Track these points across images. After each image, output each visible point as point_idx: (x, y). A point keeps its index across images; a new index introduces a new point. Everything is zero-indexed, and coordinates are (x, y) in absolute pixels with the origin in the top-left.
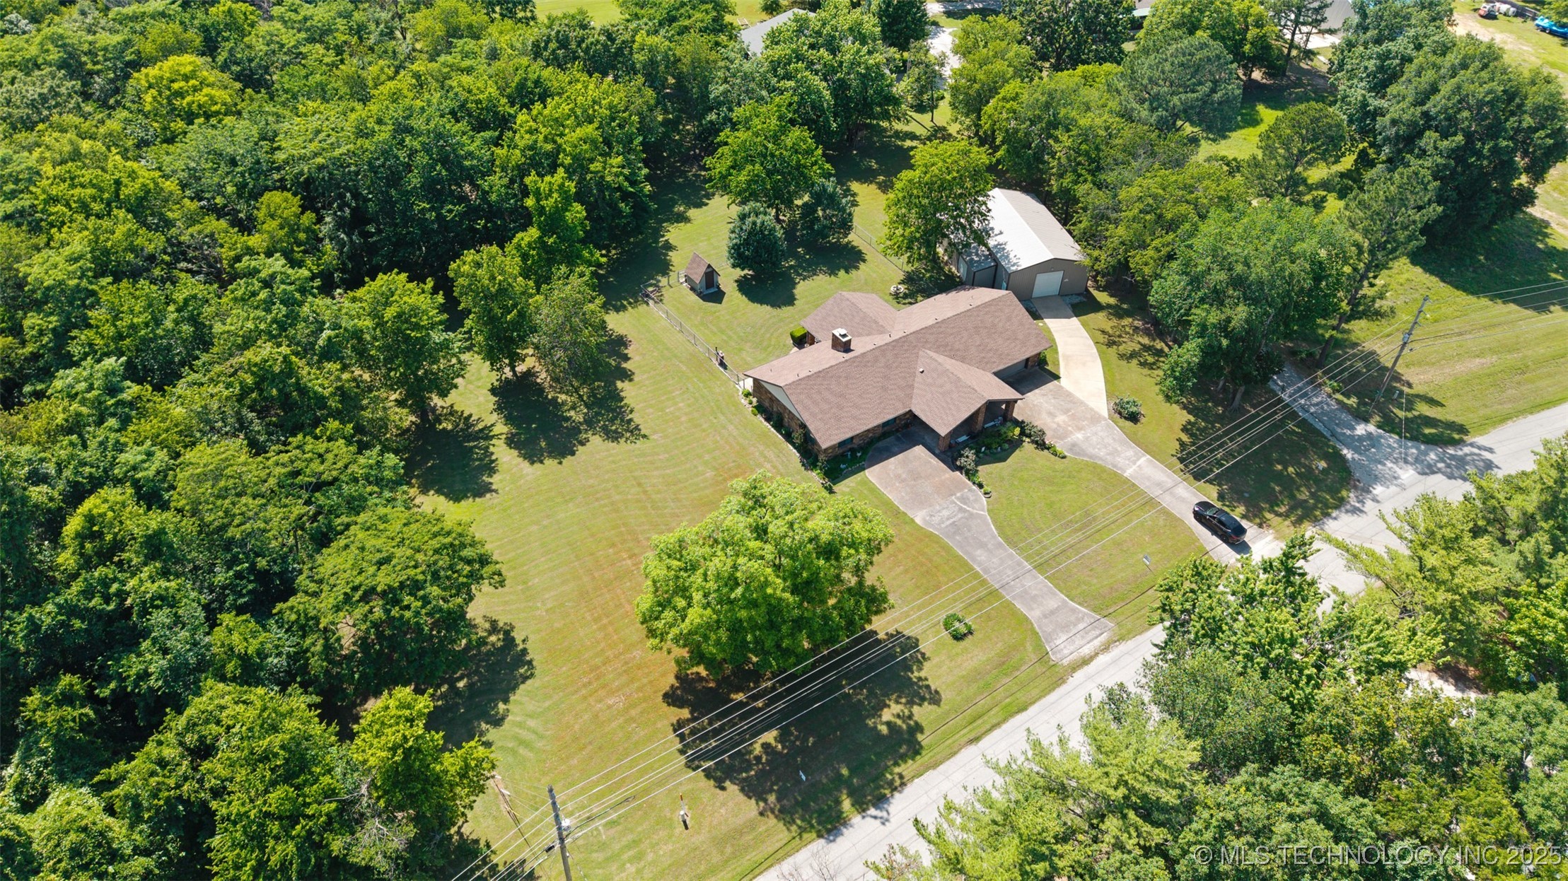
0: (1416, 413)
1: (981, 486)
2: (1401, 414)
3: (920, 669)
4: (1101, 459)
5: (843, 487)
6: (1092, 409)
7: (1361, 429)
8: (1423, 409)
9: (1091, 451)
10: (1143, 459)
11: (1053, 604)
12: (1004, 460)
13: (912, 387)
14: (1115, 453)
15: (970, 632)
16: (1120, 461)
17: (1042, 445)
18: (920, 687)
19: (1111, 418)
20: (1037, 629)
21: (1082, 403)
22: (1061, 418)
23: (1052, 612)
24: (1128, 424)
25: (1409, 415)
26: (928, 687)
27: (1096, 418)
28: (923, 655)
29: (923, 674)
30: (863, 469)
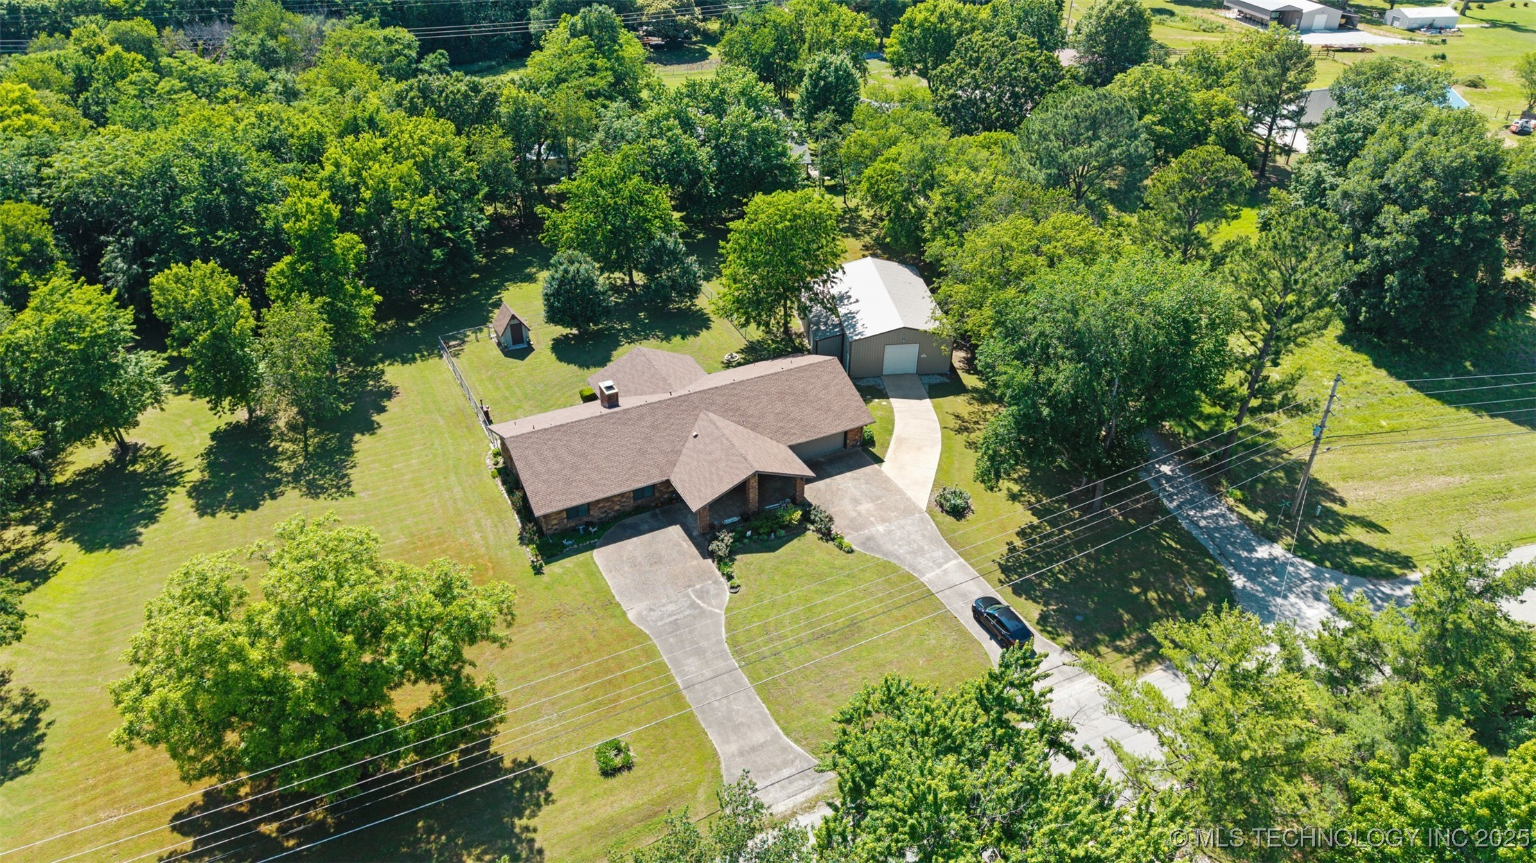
0: (1344, 537)
1: (730, 578)
2: (1324, 537)
3: (533, 815)
4: (897, 557)
5: (554, 569)
6: (909, 499)
7: (1263, 552)
8: (1356, 533)
9: (889, 547)
10: (955, 562)
11: (759, 737)
12: (773, 549)
13: (679, 453)
14: (920, 551)
15: (628, 766)
16: (922, 562)
17: (827, 535)
18: (520, 841)
19: (929, 511)
20: (723, 771)
21: (899, 491)
22: (866, 507)
23: (754, 749)
24: (950, 519)
25: (1335, 539)
26: (532, 841)
27: (908, 509)
28: (549, 795)
29: (532, 823)
30: (593, 547)
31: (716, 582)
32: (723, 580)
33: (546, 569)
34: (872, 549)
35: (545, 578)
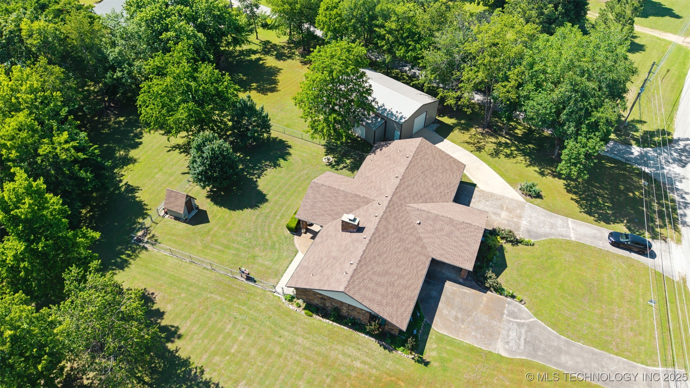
0: (641, 131)
1: (513, 297)
2: (637, 134)
4: (551, 234)
6: (512, 199)
8: (641, 128)
13: (421, 239)
14: (552, 226)
16: (561, 230)
17: (516, 242)
19: (527, 201)
21: (503, 197)
22: (504, 214)
24: (538, 200)
31: (509, 303)
32: (509, 299)
33: (425, 357)
34: (537, 237)
35: (434, 364)
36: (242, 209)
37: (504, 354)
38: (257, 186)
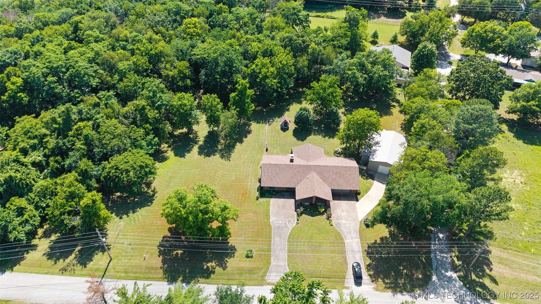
0: (481, 280)
1: (298, 220)
2: (474, 277)
3: (229, 259)
4: (343, 232)
5: (261, 200)
6: (357, 216)
9: (343, 228)
10: (357, 240)
11: (282, 263)
12: (313, 216)
13: (301, 181)
14: (350, 233)
15: (252, 257)
16: (348, 236)
17: (329, 218)
18: (224, 263)
20: (270, 268)
21: (357, 213)
22: (344, 214)
23: (279, 266)
25: (477, 280)
26: (226, 264)
27: (355, 219)
28: (234, 255)
30: (272, 197)
31: (294, 220)
32: (296, 220)
33: (259, 199)
34: (337, 227)
35: (258, 202)
36: (295, 137)
37: (271, 220)
38: (309, 136)
